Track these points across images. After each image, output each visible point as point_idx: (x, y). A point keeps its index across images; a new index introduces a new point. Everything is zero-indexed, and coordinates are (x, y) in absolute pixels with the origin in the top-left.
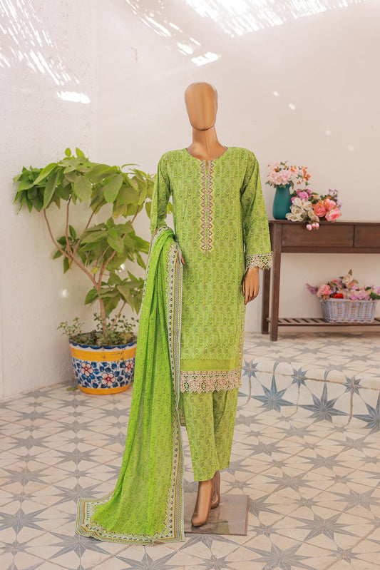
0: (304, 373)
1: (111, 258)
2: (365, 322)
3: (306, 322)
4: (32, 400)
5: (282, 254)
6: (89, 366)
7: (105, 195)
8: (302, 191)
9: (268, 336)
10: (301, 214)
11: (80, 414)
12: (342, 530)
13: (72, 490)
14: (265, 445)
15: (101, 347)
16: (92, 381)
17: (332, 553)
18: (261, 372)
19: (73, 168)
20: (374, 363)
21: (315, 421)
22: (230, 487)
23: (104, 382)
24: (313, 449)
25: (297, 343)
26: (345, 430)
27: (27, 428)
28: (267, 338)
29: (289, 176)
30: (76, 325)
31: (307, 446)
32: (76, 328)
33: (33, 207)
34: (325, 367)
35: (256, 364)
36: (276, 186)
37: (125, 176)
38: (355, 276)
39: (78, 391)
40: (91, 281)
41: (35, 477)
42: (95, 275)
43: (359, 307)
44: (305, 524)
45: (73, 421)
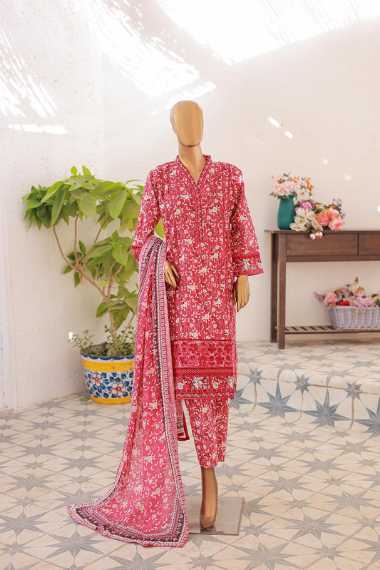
0: (307, 379)
1: (119, 271)
2: (372, 328)
3: (315, 330)
4: (45, 410)
5: (287, 264)
6: (99, 376)
7: (110, 211)
8: (305, 202)
9: (276, 345)
10: (304, 223)
11: (90, 423)
12: (330, 530)
13: (73, 495)
14: (265, 450)
15: (110, 358)
16: (103, 391)
17: (317, 551)
18: (265, 379)
19: (79, 186)
20: (377, 369)
21: (318, 427)
22: (226, 490)
23: (114, 392)
24: (312, 453)
26: (346, 435)
27: (37, 437)
28: (275, 346)
29: (292, 187)
30: (87, 337)
31: (306, 450)
32: (87, 340)
33: (42, 225)
34: (328, 373)
35: (261, 372)
36: (280, 197)
37: (129, 191)
38: (361, 284)
39: (89, 401)
40: (100, 294)
41: (40, 483)
42: (104, 288)
43: (366, 314)
44: (294, 524)
45: (82, 430)
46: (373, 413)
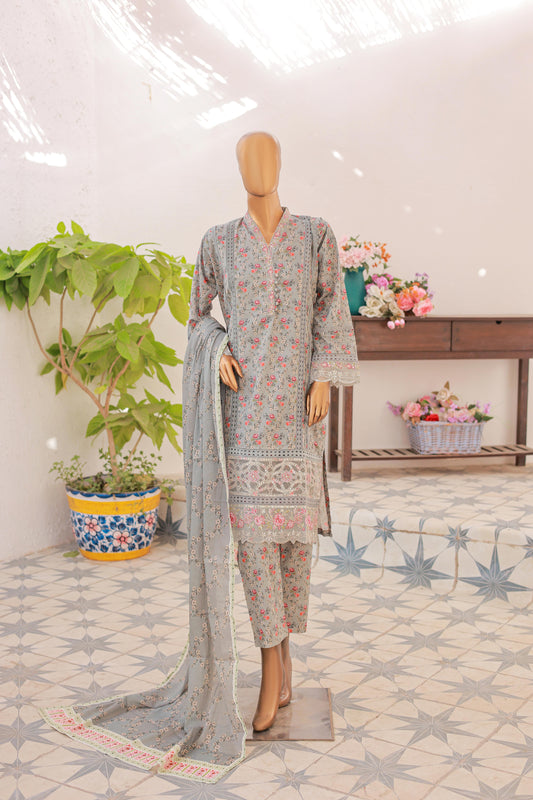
0: (391, 524)
1: (122, 372)
2: (468, 452)
3: (389, 455)
4: (17, 571)
6: (95, 522)
8: (380, 277)
9: (339, 475)
10: (379, 307)
11: (87, 588)
12: (458, 730)
13: (87, 691)
14: (343, 622)
15: (111, 495)
16: (100, 542)
17: (446, 759)
19: (71, 250)
20: (485, 508)
21: (408, 588)
22: (303, 679)
23: (116, 543)
24: (409, 624)
25: (379, 484)
26: (449, 598)
27: (14, 610)
28: (337, 477)
29: (362, 256)
30: (75, 466)
31: (400, 621)
32: (75, 469)
33: (14, 304)
34: (419, 514)
36: (346, 270)
37: (141, 259)
38: (454, 391)
39: (79, 556)
40: (94, 404)
41: (34, 674)
42: (99, 396)
43: (460, 432)
44: (408, 724)
45: (77, 598)
46: (485, 568)
